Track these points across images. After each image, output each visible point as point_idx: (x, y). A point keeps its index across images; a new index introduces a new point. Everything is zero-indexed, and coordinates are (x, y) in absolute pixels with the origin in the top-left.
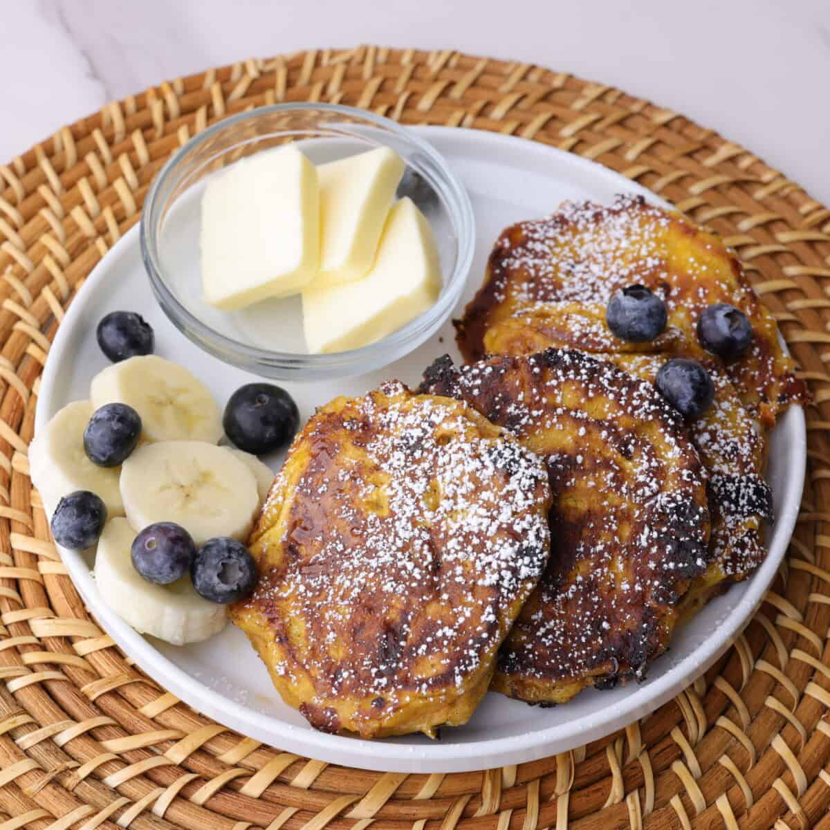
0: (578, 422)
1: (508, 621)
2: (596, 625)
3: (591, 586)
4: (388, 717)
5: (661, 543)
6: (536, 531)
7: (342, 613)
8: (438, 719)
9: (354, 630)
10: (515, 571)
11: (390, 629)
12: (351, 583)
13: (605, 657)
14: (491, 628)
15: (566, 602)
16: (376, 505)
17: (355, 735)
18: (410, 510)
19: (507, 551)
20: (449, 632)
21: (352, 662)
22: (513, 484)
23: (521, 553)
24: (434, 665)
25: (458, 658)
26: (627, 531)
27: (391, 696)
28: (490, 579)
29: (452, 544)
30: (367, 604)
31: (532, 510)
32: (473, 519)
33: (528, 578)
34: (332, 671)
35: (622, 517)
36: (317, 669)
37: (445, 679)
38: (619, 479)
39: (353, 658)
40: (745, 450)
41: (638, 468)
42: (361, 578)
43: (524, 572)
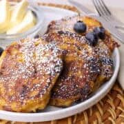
0: (68, 44)
1: (53, 83)
2: (75, 86)
3: (73, 77)
4: (24, 106)
5: (89, 67)
6: (59, 62)
7: (13, 84)
8: (37, 107)
9: (16, 88)
10: (55, 70)
11: (25, 87)
12: (15, 78)
13: (77, 93)
14: (49, 84)
15: (67, 81)
16: (21, 61)
17: (16, 112)
18: (29, 60)
19: (52, 66)
20: (39, 85)
21: (15, 95)
22: (53, 52)
23: (56, 66)
24: (35, 93)
25: (41, 91)
26: (81, 65)
27: (25, 101)
28: (49, 72)
29: (39, 66)
30: (19, 82)
31: (58, 57)
32: (44, 60)
33: (58, 72)
34: (10, 97)
35: (80, 62)
36: (7, 98)
37: (38, 96)
38: (78, 54)
39: (15, 94)
40: (106, 52)
41: (83, 52)
42: (17, 76)
43: (57, 70)
